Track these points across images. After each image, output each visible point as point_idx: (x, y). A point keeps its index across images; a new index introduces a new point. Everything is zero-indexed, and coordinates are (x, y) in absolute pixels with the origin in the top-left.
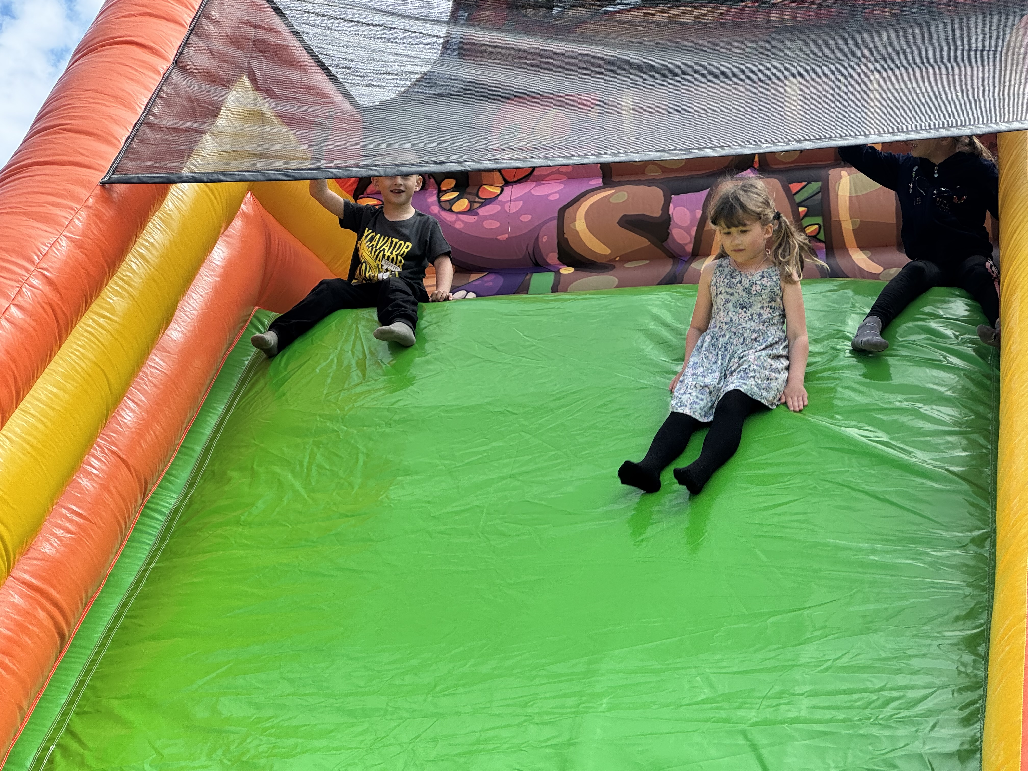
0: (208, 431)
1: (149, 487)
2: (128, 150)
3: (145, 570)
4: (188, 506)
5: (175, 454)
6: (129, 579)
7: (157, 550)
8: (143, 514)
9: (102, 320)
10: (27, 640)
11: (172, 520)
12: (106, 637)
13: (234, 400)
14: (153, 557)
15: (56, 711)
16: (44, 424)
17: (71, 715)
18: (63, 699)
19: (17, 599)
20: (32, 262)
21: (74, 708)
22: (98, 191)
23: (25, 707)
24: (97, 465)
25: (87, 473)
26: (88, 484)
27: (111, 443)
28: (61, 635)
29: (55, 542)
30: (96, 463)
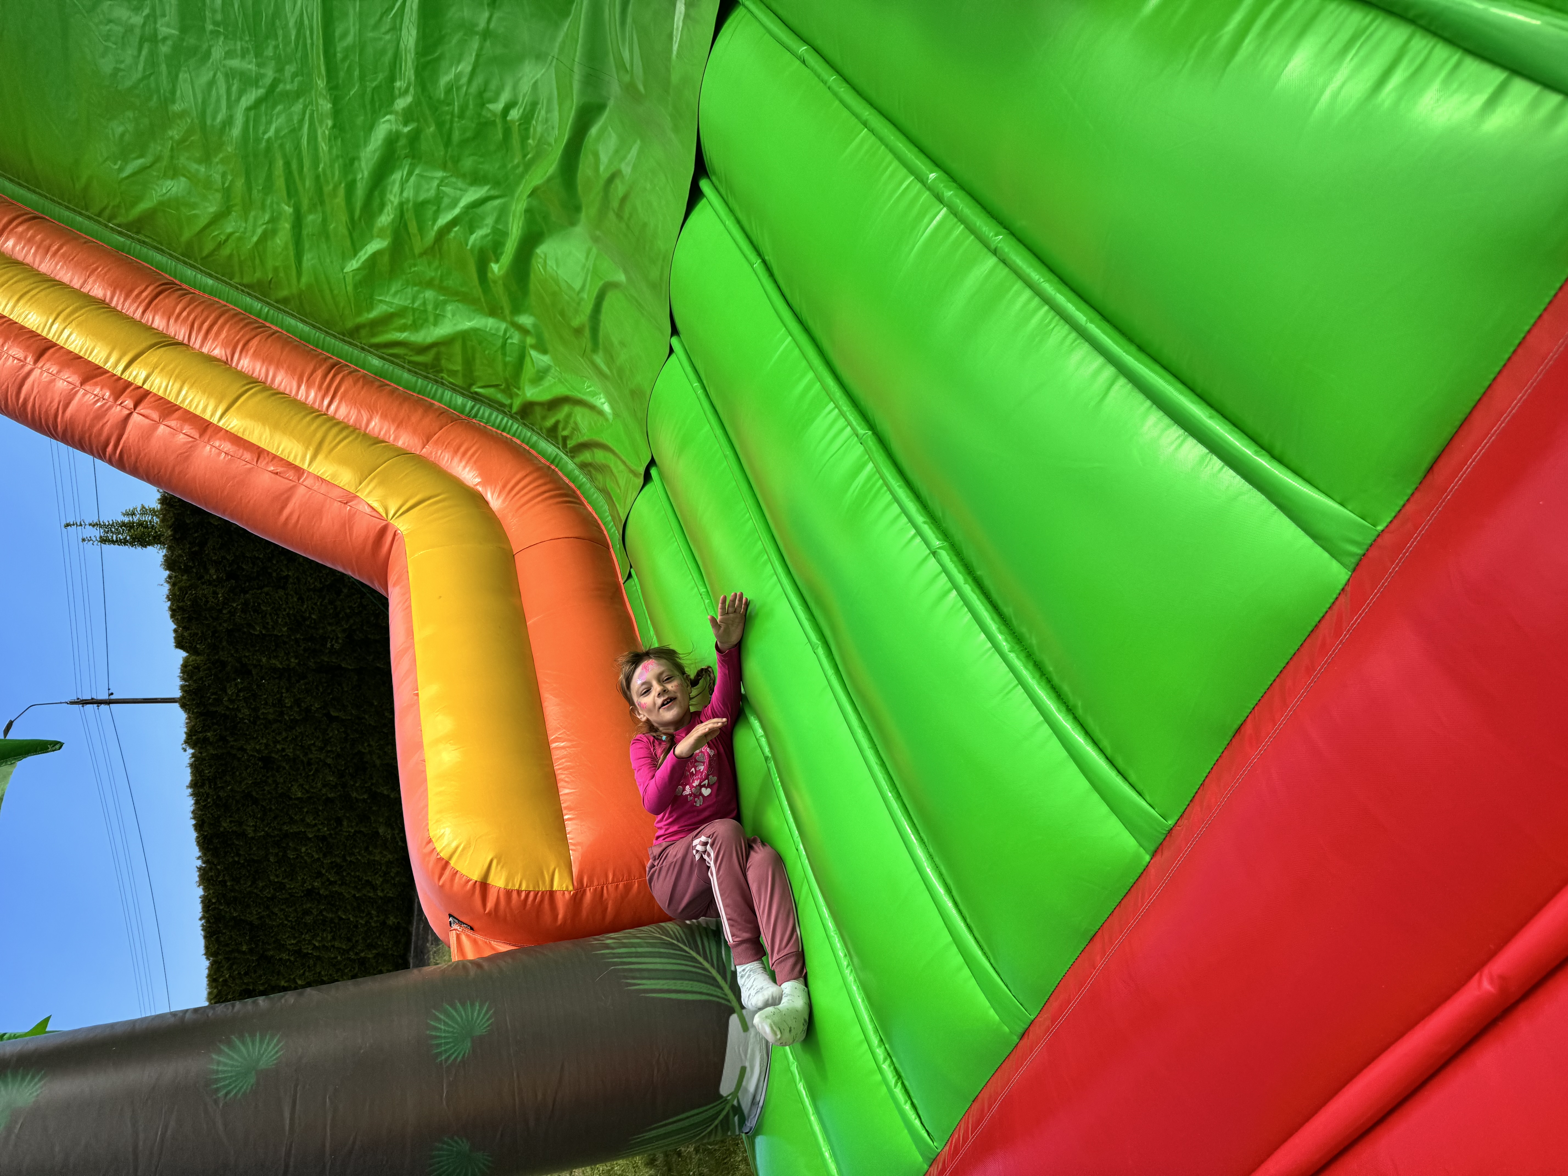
10: (38, 238)
12: (34, 192)
15: (87, 222)
17: (88, 213)
18: (79, 218)
19: (10, 243)
21: (83, 212)
23: (83, 240)
28: (35, 218)
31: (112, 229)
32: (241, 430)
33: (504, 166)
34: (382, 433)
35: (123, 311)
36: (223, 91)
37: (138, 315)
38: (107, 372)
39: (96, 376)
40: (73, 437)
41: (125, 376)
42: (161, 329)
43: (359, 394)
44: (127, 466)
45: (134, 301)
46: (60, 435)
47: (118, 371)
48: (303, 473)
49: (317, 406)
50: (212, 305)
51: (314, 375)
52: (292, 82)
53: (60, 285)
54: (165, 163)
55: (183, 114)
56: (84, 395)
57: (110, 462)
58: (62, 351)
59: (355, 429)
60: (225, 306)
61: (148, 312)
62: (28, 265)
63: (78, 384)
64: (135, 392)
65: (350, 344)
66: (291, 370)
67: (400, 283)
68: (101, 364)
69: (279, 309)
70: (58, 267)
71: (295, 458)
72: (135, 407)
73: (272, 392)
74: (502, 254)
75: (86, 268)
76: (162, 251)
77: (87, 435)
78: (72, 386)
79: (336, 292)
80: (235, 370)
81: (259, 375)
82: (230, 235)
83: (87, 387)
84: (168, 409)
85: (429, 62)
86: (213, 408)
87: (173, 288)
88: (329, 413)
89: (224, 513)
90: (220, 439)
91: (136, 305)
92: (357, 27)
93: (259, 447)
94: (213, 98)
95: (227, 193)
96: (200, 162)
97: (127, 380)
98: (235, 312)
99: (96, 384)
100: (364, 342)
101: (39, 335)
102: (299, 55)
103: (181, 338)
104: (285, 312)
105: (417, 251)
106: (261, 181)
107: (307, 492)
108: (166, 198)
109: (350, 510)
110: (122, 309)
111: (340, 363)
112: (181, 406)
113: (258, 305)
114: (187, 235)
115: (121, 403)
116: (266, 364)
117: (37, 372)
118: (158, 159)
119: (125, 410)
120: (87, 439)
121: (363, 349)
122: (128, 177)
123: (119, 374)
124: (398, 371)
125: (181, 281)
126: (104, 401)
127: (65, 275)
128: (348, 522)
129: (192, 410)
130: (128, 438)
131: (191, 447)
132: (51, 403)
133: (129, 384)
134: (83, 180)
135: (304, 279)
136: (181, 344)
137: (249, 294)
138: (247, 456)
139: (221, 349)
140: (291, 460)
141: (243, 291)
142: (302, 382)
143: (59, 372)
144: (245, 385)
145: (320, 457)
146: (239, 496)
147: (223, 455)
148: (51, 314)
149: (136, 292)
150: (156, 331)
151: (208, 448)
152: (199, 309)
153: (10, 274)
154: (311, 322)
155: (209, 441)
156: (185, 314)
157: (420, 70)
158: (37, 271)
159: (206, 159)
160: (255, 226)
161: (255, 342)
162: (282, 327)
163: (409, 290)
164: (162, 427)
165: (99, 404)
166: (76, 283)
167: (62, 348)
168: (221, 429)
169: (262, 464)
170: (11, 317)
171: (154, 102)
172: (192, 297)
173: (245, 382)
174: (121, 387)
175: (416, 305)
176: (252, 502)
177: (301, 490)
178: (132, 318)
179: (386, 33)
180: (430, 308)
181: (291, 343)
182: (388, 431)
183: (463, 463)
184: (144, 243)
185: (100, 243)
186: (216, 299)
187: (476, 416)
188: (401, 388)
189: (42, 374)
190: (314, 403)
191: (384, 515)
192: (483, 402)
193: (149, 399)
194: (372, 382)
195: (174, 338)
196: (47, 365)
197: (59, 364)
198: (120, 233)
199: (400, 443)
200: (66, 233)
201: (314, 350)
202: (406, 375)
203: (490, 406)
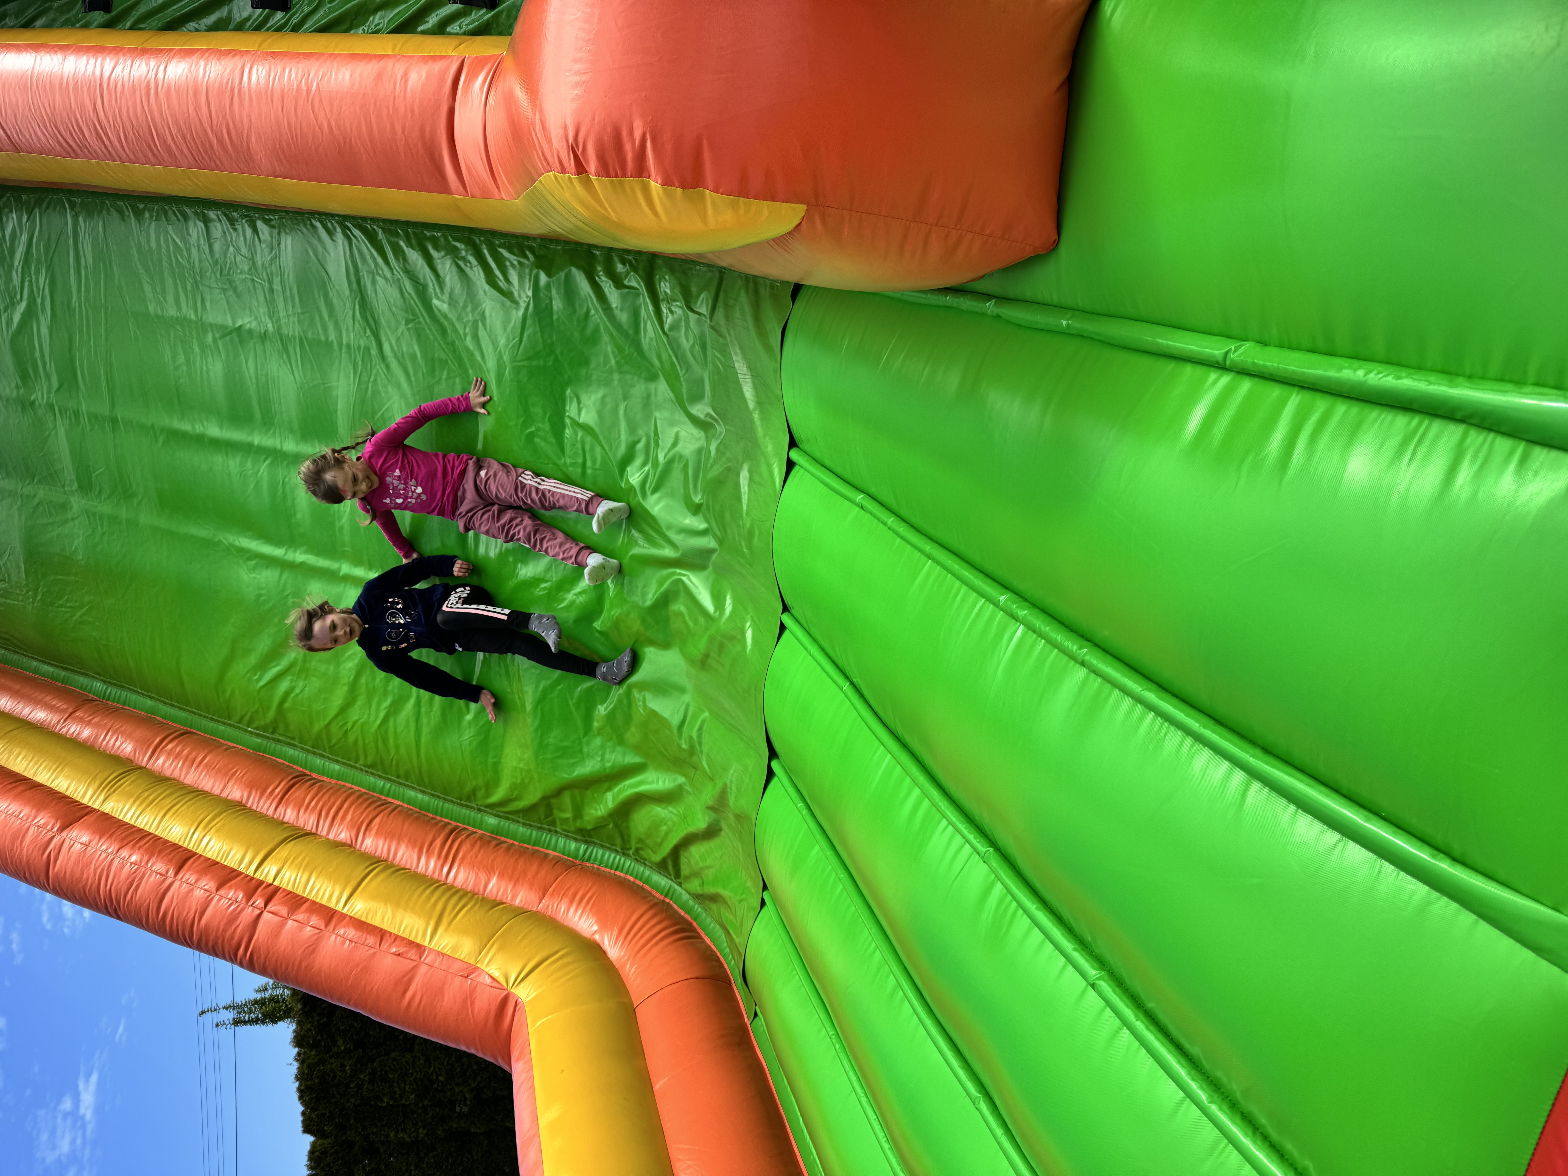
0: (51, 669)
1: (90, 698)
3: (142, 694)
4: (100, 675)
5: (68, 686)
6: (149, 702)
7: (130, 689)
8: (108, 699)
10: (185, 752)
11: (110, 683)
12: (184, 710)
13: (27, 656)
14: (135, 691)
15: (229, 730)
16: (43, 762)
17: (230, 722)
18: (222, 728)
19: (161, 761)
21: (226, 721)
23: (226, 747)
24: (73, 729)
25: (79, 734)
26: (86, 733)
27: (58, 722)
28: (183, 734)
29: (124, 745)
30: (72, 730)
31: (251, 732)
32: (365, 914)
34: (500, 894)
35: (258, 810)
37: (271, 812)
38: (241, 873)
39: (230, 880)
40: (207, 944)
41: (257, 876)
42: (291, 821)
43: (476, 857)
44: (256, 966)
45: (268, 798)
46: (195, 944)
47: (250, 872)
48: (424, 951)
49: (436, 876)
50: (339, 790)
51: (433, 845)
53: (202, 794)
56: (219, 900)
57: (241, 965)
58: (201, 859)
59: (474, 895)
60: (351, 788)
61: (280, 807)
62: (174, 779)
63: (214, 890)
64: (266, 890)
65: (467, 807)
66: (412, 843)
68: (236, 867)
69: (400, 784)
70: (202, 777)
71: (417, 935)
72: (266, 905)
75: (226, 774)
76: (295, 745)
77: (220, 941)
78: (208, 894)
80: (358, 853)
81: (382, 852)
82: (355, 723)
83: (222, 892)
84: (296, 902)
86: (338, 896)
87: (302, 780)
88: (448, 882)
89: (348, 1003)
90: (344, 927)
91: (269, 802)
93: (381, 930)
97: (258, 880)
98: (360, 793)
99: (230, 888)
100: (480, 803)
101: (181, 847)
103: (309, 828)
104: (405, 785)
107: (429, 970)
109: (471, 983)
110: (257, 808)
111: (459, 826)
112: (308, 897)
113: (381, 783)
114: (317, 728)
115: (253, 904)
116: (388, 841)
117: (177, 884)
119: (256, 910)
120: (220, 945)
121: (479, 810)
123: (251, 874)
124: (513, 826)
125: (311, 771)
126: (237, 904)
128: (469, 997)
129: (318, 900)
130: (258, 939)
131: (317, 939)
132: (188, 913)
133: (261, 883)
134: (228, 694)
135: (422, 755)
136: (310, 834)
137: (372, 774)
138: (371, 940)
139: (346, 833)
140: (412, 938)
141: (367, 772)
142: (422, 853)
143: (196, 881)
144: (367, 867)
145: (440, 931)
146: (363, 983)
147: (348, 942)
148: (192, 824)
149: (269, 790)
150: (287, 825)
151: (334, 937)
152: (326, 796)
153: (159, 792)
154: (430, 791)
155: (334, 929)
156: (313, 803)
158: (182, 783)
161: (377, 821)
162: (403, 801)
164: (290, 922)
165: (233, 907)
166: (217, 789)
167: (201, 856)
168: (345, 916)
169: (385, 946)
170: (156, 833)
172: (321, 785)
173: (368, 863)
174: (252, 886)
176: (376, 987)
177: (423, 969)
178: (266, 816)
181: (411, 815)
182: (505, 891)
183: (579, 912)
184: (279, 740)
185: (240, 747)
186: (342, 783)
187: (589, 859)
188: (516, 843)
189: (181, 885)
190: (434, 873)
191: (504, 984)
192: (595, 844)
193: (279, 895)
194: (489, 842)
195: (303, 829)
196: (187, 876)
197: (197, 872)
198: (257, 735)
199: (518, 901)
200: (210, 743)
201: (435, 819)
202: (521, 829)
203: (602, 847)
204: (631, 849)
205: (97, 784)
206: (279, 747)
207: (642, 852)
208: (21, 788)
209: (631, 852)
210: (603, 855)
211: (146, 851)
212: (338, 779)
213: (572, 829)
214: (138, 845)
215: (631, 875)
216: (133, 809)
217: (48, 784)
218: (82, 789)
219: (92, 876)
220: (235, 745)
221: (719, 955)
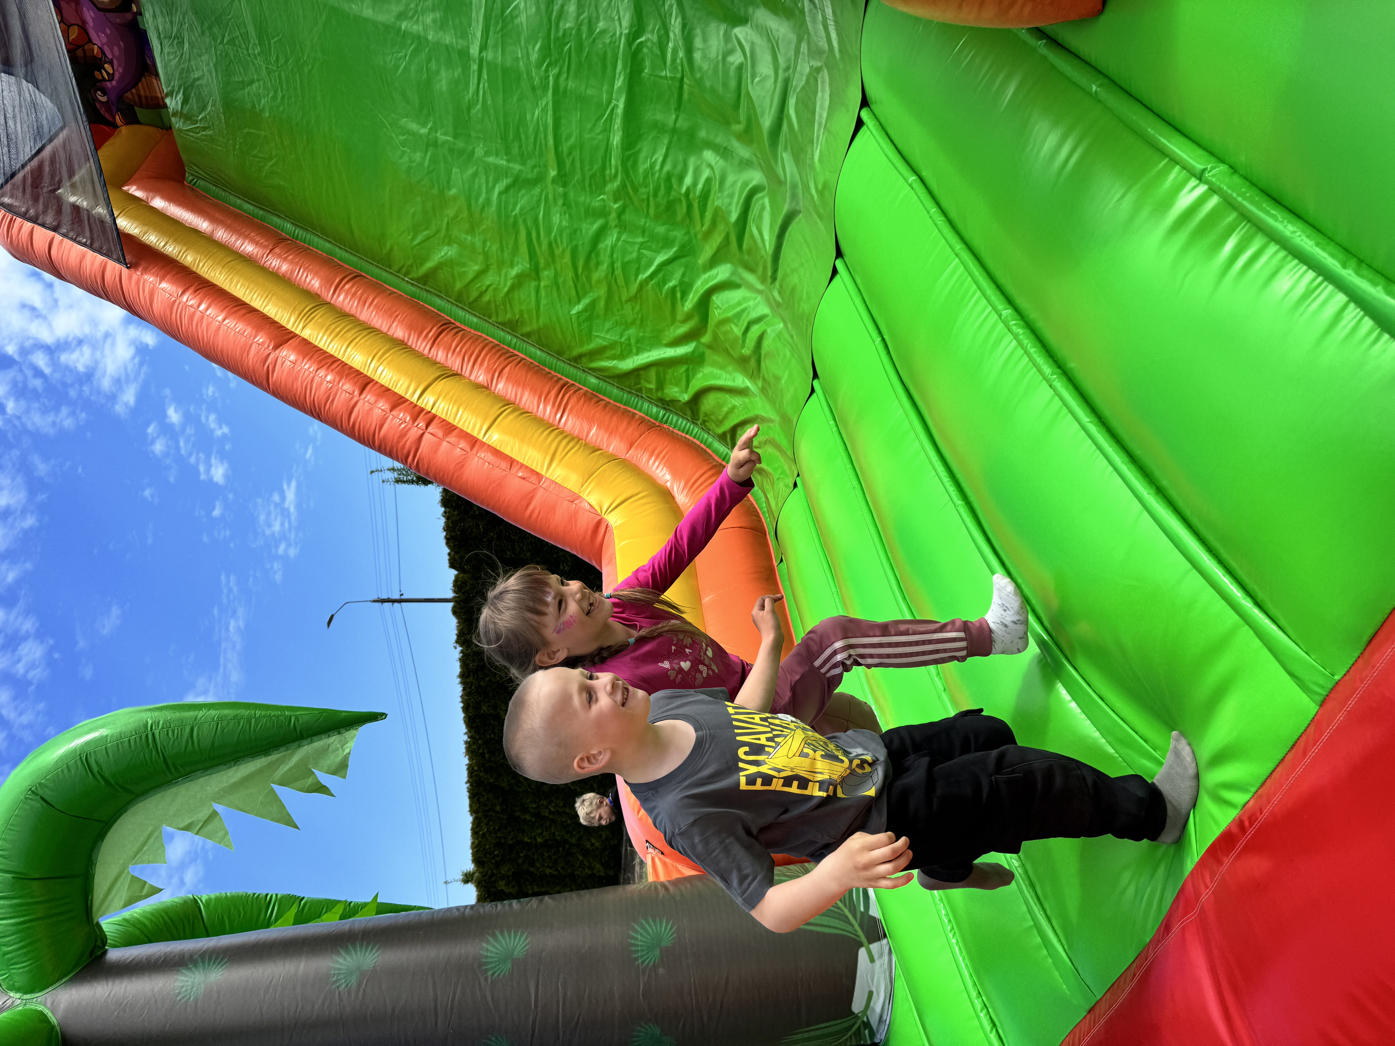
0: (252, 208)
1: (283, 237)
2: (108, 255)
3: (323, 238)
4: (290, 218)
5: (265, 225)
6: (328, 245)
7: (313, 233)
8: (297, 238)
9: (201, 265)
10: (359, 292)
11: (297, 225)
12: (355, 256)
13: (232, 194)
14: (316, 235)
15: (391, 278)
16: (256, 290)
17: (392, 271)
18: (385, 274)
19: (341, 298)
20: (175, 301)
21: (388, 270)
22: (132, 270)
23: (389, 292)
24: (274, 262)
25: (278, 268)
26: (285, 267)
27: (262, 257)
28: (356, 277)
29: (313, 282)
30: (273, 264)
31: (407, 282)
32: (498, 444)
33: (688, 233)
34: (598, 442)
35: (417, 349)
36: (483, 181)
37: (426, 352)
38: (407, 400)
39: (400, 404)
40: (385, 449)
41: (419, 403)
42: (442, 362)
43: (581, 410)
45: (423, 341)
47: (414, 400)
48: (542, 478)
49: (551, 421)
50: (477, 340)
51: (550, 395)
52: (532, 172)
53: (375, 331)
54: (443, 233)
55: (455, 198)
56: (392, 419)
58: (378, 385)
59: (579, 439)
60: (485, 339)
61: (433, 350)
62: (352, 316)
63: (388, 411)
64: (426, 416)
65: (576, 368)
66: (534, 391)
67: (611, 323)
68: (403, 395)
69: (523, 341)
70: (373, 316)
71: (536, 467)
72: (426, 428)
73: (519, 412)
74: (686, 301)
75: (390, 316)
76: (442, 297)
77: (395, 448)
78: (384, 413)
79: (564, 329)
80: (493, 394)
81: (511, 396)
82: (488, 287)
83: (394, 413)
84: (448, 428)
85: (631, 155)
86: (480, 428)
87: (449, 327)
88: (561, 426)
90: (484, 452)
91: (424, 344)
92: (578, 131)
93: (512, 458)
94: (476, 186)
95: (486, 255)
96: (467, 232)
97: (420, 407)
98: (492, 344)
99: (400, 410)
100: (585, 366)
101: (362, 373)
102: (537, 153)
103: (456, 369)
104: (527, 343)
105: (624, 299)
106: (510, 246)
107: (545, 493)
108: (443, 259)
109: (575, 507)
110: (415, 347)
111: (568, 383)
112: (457, 426)
113: (510, 338)
114: (458, 285)
115: (418, 425)
116: (515, 387)
117: (361, 403)
118: (438, 232)
119: (420, 429)
121: (585, 371)
122: (418, 245)
123: (415, 402)
124: (610, 388)
125: (455, 320)
126: (406, 423)
127: (378, 321)
128: (573, 517)
130: (421, 453)
131: (465, 458)
132: (370, 425)
133: (422, 410)
134: (388, 245)
135: (541, 320)
136: (456, 374)
137: (502, 329)
139: (484, 376)
140: (533, 468)
141: (499, 327)
142: (541, 400)
143: (376, 402)
144: (500, 408)
145: (554, 465)
146: (498, 494)
147: (487, 464)
148: (369, 355)
149: (424, 334)
150: (439, 364)
151: (476, 458)
152: (468, 344)
153: (342, 325)
154: (546, 350)
155: (477, 452)
156: (458, 349)
157: (624, 161)
158: (359, 320)
159: (471, 231)
160: (506, 280)
161: (507, 369)
162: (526, 355)
163: (618, 328)
164: (445, 443)
165: (402, 426)
166: (384, 329)
167: (377, 382)
168: (484, 444)
169: (514, 471)
170: (344, 360)
171: (435, 191)
172: (463, 335)
173: (501, 404)
174: (416, 412)
175: (623, 340)
176: (507, 498)
177: (540, 493)
178: (423, 355)
179: (599, 134)
180: (633, 341)
181: (533, 368)
182: (603, 438)
183: (657, 463)
184: (429, 291)
185: (400, 293)
186: (480, 334)
187: (666, 422)
188: (612, 402)
189: (364, 403)
190: (549, 418)
191: (599, 512)
192: (672, 411)
193: (435, 421)
194: (591, 399)
195: (451, 370)
196: (368, 397)
197: (375, 395)
198: (412, 285)
199: (611, 449)
200: (377, 288)
201: (550, 373)
202: (615, 391)
203: (677, 414)
204: (699, 419)
205: (297, 313)
206: (429, 297)
207: (707, 424)
208: (243, 311)
209: (699, 422)
210: (677, 421)
211: (337, 373)
212: (475, 329)
213: (655, 398)
214: (331, 368)
215: (698, 439)
216: (325, 338)
217: (261, 310)
218: (286, 316)
219: (300, 387)
220: (395, 290)
221: (759, 511)
